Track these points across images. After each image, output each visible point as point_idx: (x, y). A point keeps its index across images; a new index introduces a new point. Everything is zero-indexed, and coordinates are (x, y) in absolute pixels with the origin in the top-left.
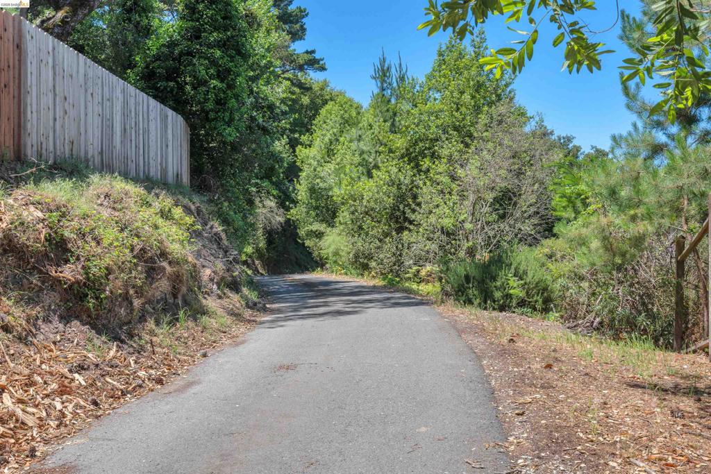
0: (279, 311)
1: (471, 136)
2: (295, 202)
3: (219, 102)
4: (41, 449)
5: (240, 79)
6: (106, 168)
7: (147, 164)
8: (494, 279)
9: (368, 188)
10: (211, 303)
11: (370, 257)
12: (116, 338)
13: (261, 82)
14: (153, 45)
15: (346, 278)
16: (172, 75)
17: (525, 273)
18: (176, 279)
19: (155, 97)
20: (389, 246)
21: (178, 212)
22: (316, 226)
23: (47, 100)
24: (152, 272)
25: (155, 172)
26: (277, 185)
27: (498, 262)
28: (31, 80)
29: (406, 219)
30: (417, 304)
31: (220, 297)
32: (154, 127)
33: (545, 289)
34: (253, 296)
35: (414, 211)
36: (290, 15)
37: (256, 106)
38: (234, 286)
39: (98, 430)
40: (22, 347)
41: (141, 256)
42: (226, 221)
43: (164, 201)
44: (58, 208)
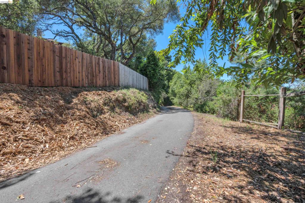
0: (163, 112)
1: (202, 80)
2: (169, 93)
3: (153, 75)
4: (121, 130)
5: (157, 70)
6: (133, 87)
7: (140, 86)
8: (203, 107)
9: (182, 90)
10: (150, 110)
11: (182, 103)
12: (134, 115)
13: (161, 71)
14: (142, 65)
15: (177, 107)
16: (145, 70)
17: (209, 106)
18: (144, 106)
19: (142, 74)
20: (186, 101)
21: (145, 95)
22: (172, 97)
23: (123, 76)
24: (140, 105)
25: (142, 88)
26: (165, 90)
27: (205, 104)
28: (120, 73)
29: (189, 96)
30: (189, 111)
31: (152, 109)
32: (142, 80)
33: (213, 109)
34: (158, 109)
35: (190, 94)
36: (168, 57)
37: (160, 75)
38: (155, 108)
39: (129, 128)
40: (119, 116)
41: (138, 102)
42: (154, 96)
43: (143, 93)
44: (124, 94)
